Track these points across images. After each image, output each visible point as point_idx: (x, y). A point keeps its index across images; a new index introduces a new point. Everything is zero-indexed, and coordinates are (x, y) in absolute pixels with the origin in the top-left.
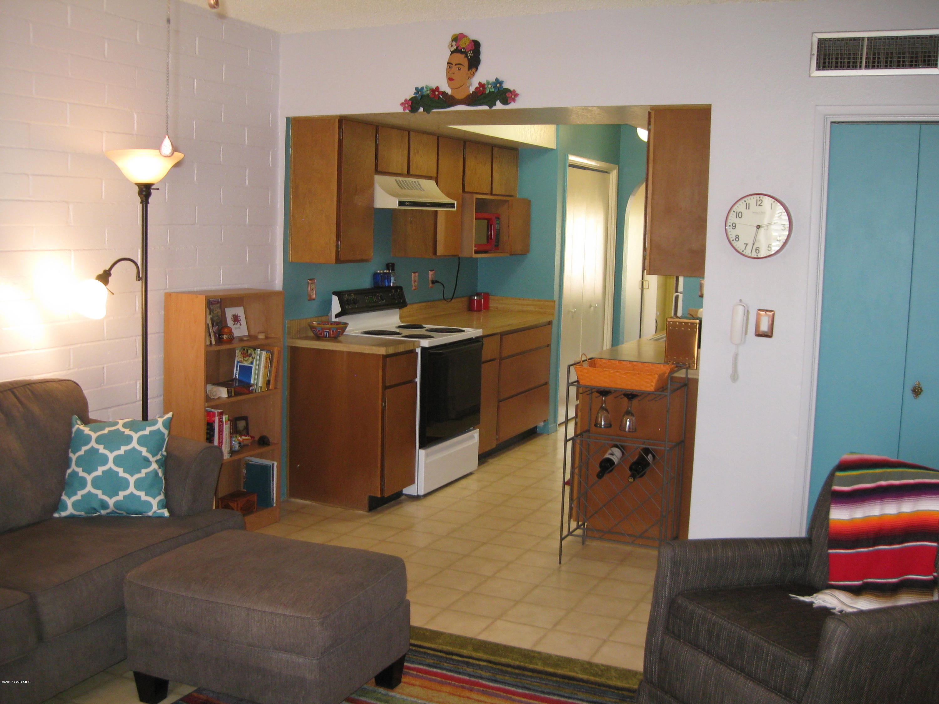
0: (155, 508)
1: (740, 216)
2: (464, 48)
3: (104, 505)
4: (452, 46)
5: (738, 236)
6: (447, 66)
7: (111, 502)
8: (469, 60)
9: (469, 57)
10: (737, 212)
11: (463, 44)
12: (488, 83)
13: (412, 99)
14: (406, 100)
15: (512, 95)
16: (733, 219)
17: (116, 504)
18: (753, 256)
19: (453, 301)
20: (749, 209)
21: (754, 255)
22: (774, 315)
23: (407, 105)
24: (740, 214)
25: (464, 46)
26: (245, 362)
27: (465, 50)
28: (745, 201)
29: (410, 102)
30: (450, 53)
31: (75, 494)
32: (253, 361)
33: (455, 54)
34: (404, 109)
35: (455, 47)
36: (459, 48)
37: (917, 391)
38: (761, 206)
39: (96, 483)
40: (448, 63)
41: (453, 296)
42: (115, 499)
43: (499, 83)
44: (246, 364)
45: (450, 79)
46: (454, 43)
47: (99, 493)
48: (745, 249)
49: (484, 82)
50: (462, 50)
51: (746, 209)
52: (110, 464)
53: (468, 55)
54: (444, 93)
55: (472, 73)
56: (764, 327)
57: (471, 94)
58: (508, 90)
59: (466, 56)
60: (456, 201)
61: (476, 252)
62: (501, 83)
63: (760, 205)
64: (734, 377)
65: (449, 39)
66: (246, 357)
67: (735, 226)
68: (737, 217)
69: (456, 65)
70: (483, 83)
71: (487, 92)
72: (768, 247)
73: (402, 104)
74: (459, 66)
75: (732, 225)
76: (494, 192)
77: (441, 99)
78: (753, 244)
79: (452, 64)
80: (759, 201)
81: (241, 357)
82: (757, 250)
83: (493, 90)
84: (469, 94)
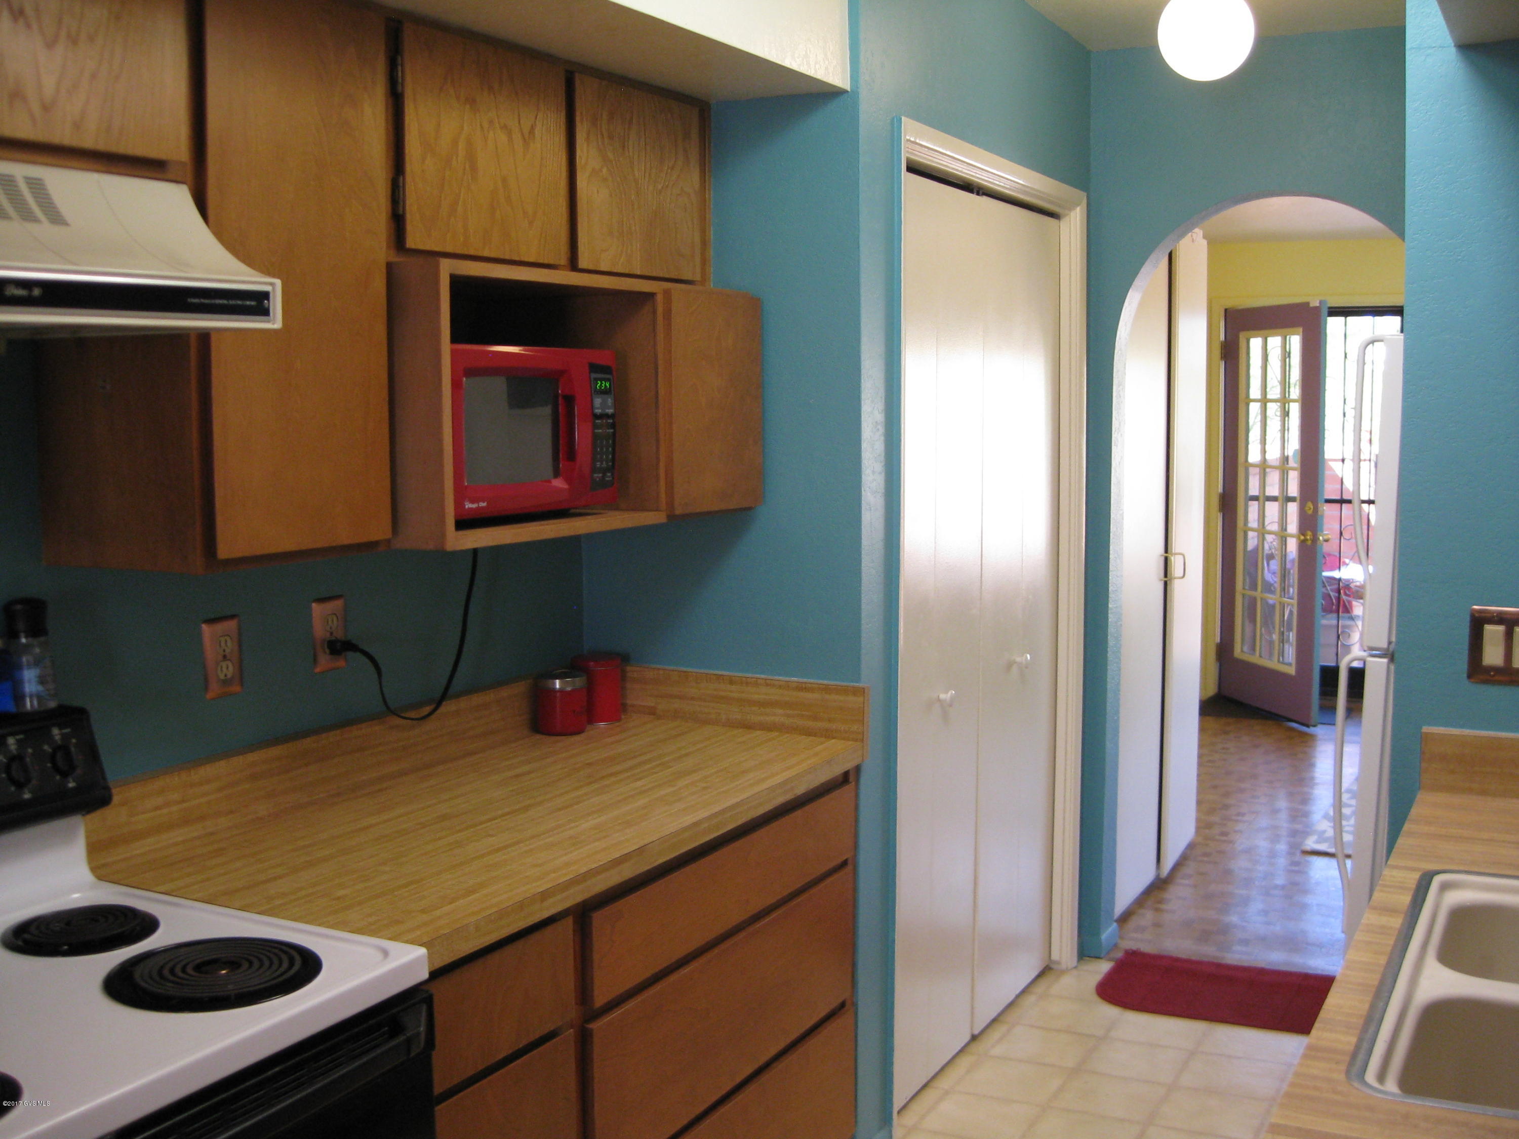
19: (448, 707)
41: (447, 688)
60: (278, 282)
61: (463, 524)
76: (583, 263)
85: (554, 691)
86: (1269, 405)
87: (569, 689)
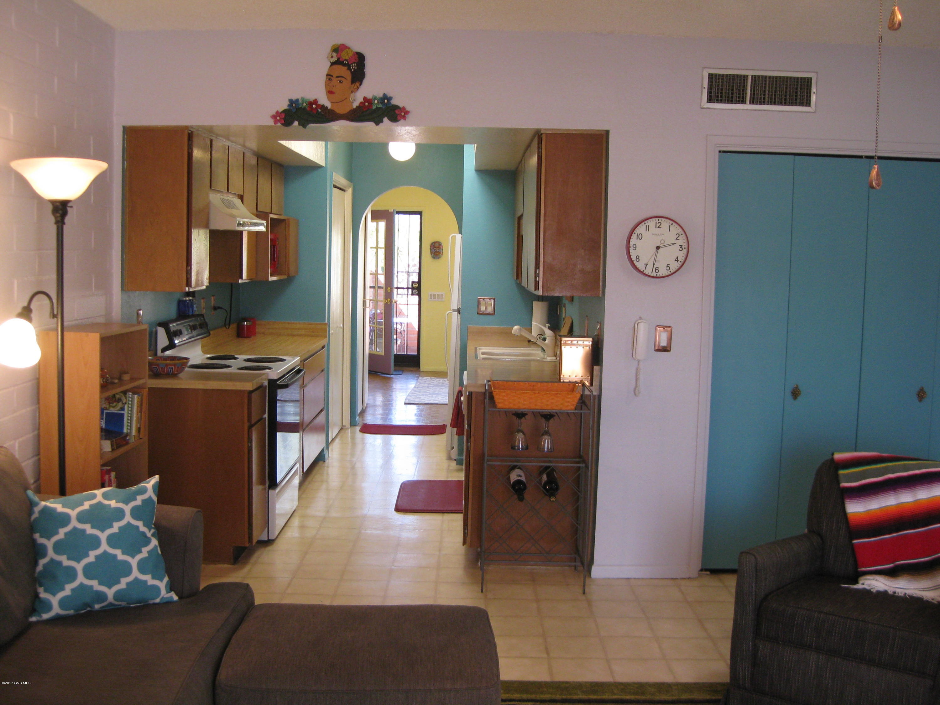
0: (163, 592)
1: (640, 238)
2: (346, 60)
3: (101, 597)
4: (332, 57)
5: (639, 257)
6: (327, 78)
7: (110, 593)
8: (352, 73)
9: (353, 70)
10: (637, 234)
11: (345, 56)
12: (375, 98)
13: (284, 111)
14: (277, 112)
15: (402, 112)
16: (633, 241)
17: (117, 595)
18: (652, 275)
20: (649, 231)
21: (654, 274)
22: (672, 330)
23: (278, 118)
24: (640, 235)
25: (347, 58)
26: (112, 409)
27: (348, 62)
28: (645, 224)
29: (283, 115)
30: (330, 64)
31: (63, 589)
32: (124, 407)
33: (334, 67)
34: (276, 122)
35: (335, 59)
36: (340, 60)
37: (795, 393)
38: (660, 228)
39: (88, 572)
40: (327, 75)
42: (116, 588)
43: (387, 99)
44: (113, 410)
45: (330, 92)
46: (335, 54)
47: (94, 583)
48: (645, 269)
49: (370, 96)
50: (345, 62)
51: (646, 231)
52: (104, 547)
53: (351, 68)
54: (323, 107)
55: (356, 87)
56: (664, 343)
57: (354, 109)
58: (396, 107)
59: (349, 69)
62: (390, 99)
63: (658, 228)
64: (636, 392)
65: (328, 49)
66: (113, 403)
67: (636, 247)
68: (637, 239)
69: (337, 77)
70: (368, 98)
71: (374, 107)
72: (667, 267)
73: (274, 117)
74: (340, 79)
75: (633, 246)
77: (320, 113)
78: (654, 264)
79: (332, 76)
80: (658, 223)
81: (105, 404)
82: (657, 269)
83: (380, 106)
84: (352, 109)
85: (244, 325)
86: (379, 249)
87: (248, 325)
